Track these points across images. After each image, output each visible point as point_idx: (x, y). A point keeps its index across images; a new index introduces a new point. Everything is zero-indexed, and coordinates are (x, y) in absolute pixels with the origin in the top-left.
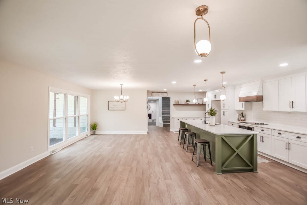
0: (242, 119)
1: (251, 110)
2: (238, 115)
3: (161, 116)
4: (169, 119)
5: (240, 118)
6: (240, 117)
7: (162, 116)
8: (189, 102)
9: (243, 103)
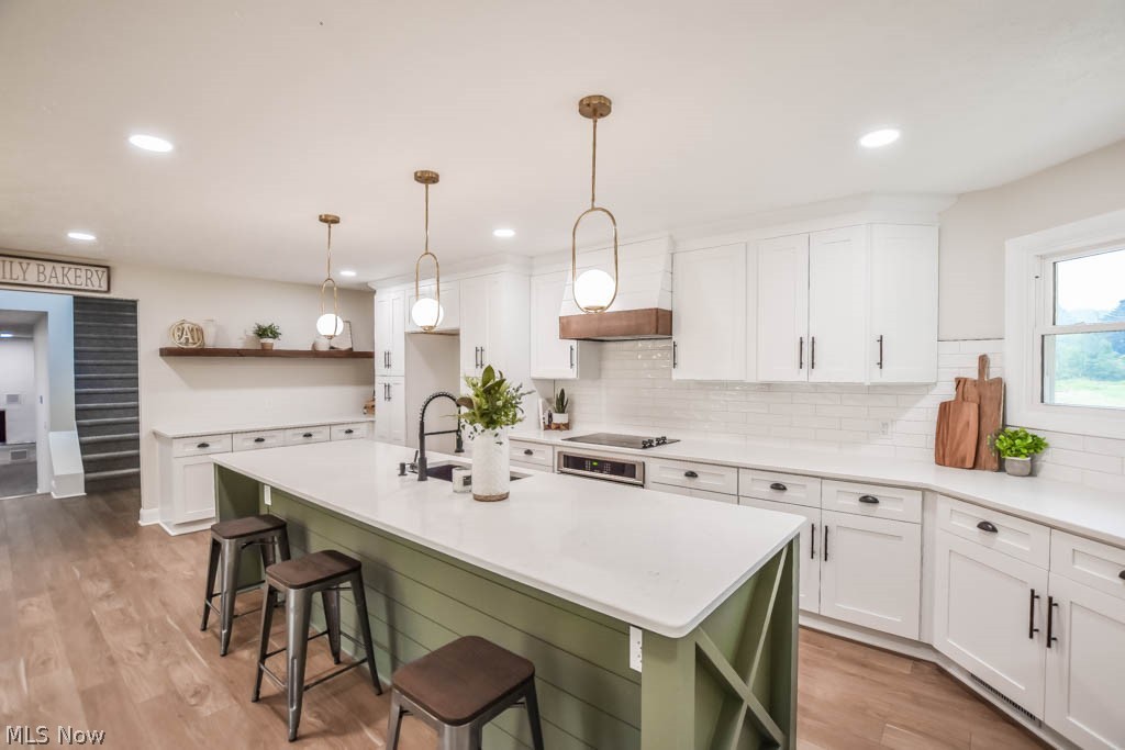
0: (559, 418)
1: (599, 377)
2: (541, 401)
3: (74, 423)
4: (135, 443)
5: (550, 416)
6: (547, 412)
7: (79, 426)
8: (275, 335)
9: (574, 343)
